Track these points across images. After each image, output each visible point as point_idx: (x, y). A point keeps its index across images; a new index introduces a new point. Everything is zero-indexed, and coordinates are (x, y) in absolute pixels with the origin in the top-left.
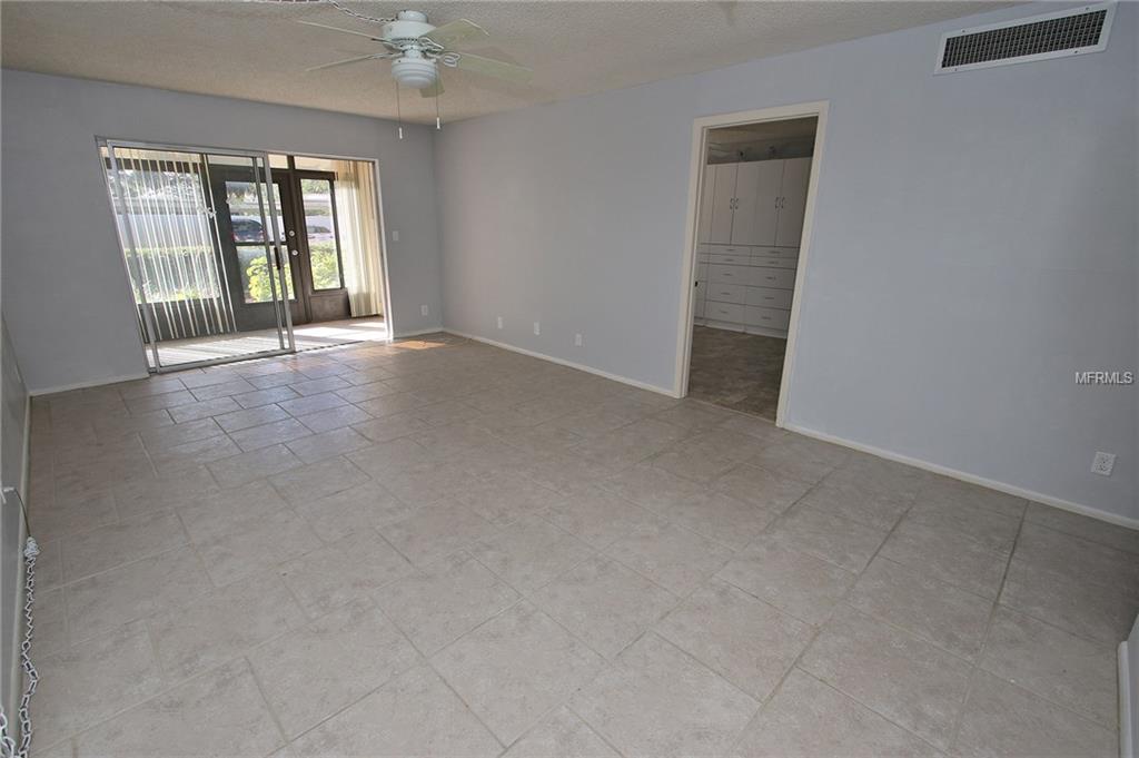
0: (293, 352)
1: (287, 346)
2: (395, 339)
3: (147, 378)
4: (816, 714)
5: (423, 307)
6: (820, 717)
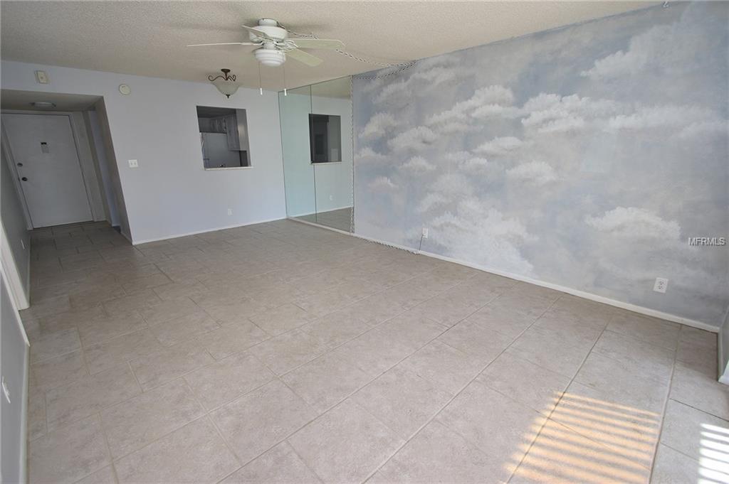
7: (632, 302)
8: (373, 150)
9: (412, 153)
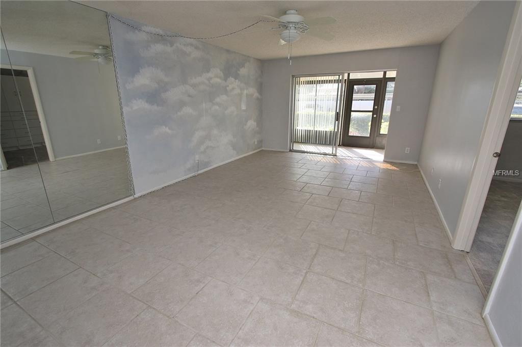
0: (336, 156)
1: (334, 153)
2: (384, 161)
3: (287, 152)
4: (120, 311)
5: (407, 148)
6: (118, 312)
7: (254, 150)
8: (147, 102)
9: (182, 104)
